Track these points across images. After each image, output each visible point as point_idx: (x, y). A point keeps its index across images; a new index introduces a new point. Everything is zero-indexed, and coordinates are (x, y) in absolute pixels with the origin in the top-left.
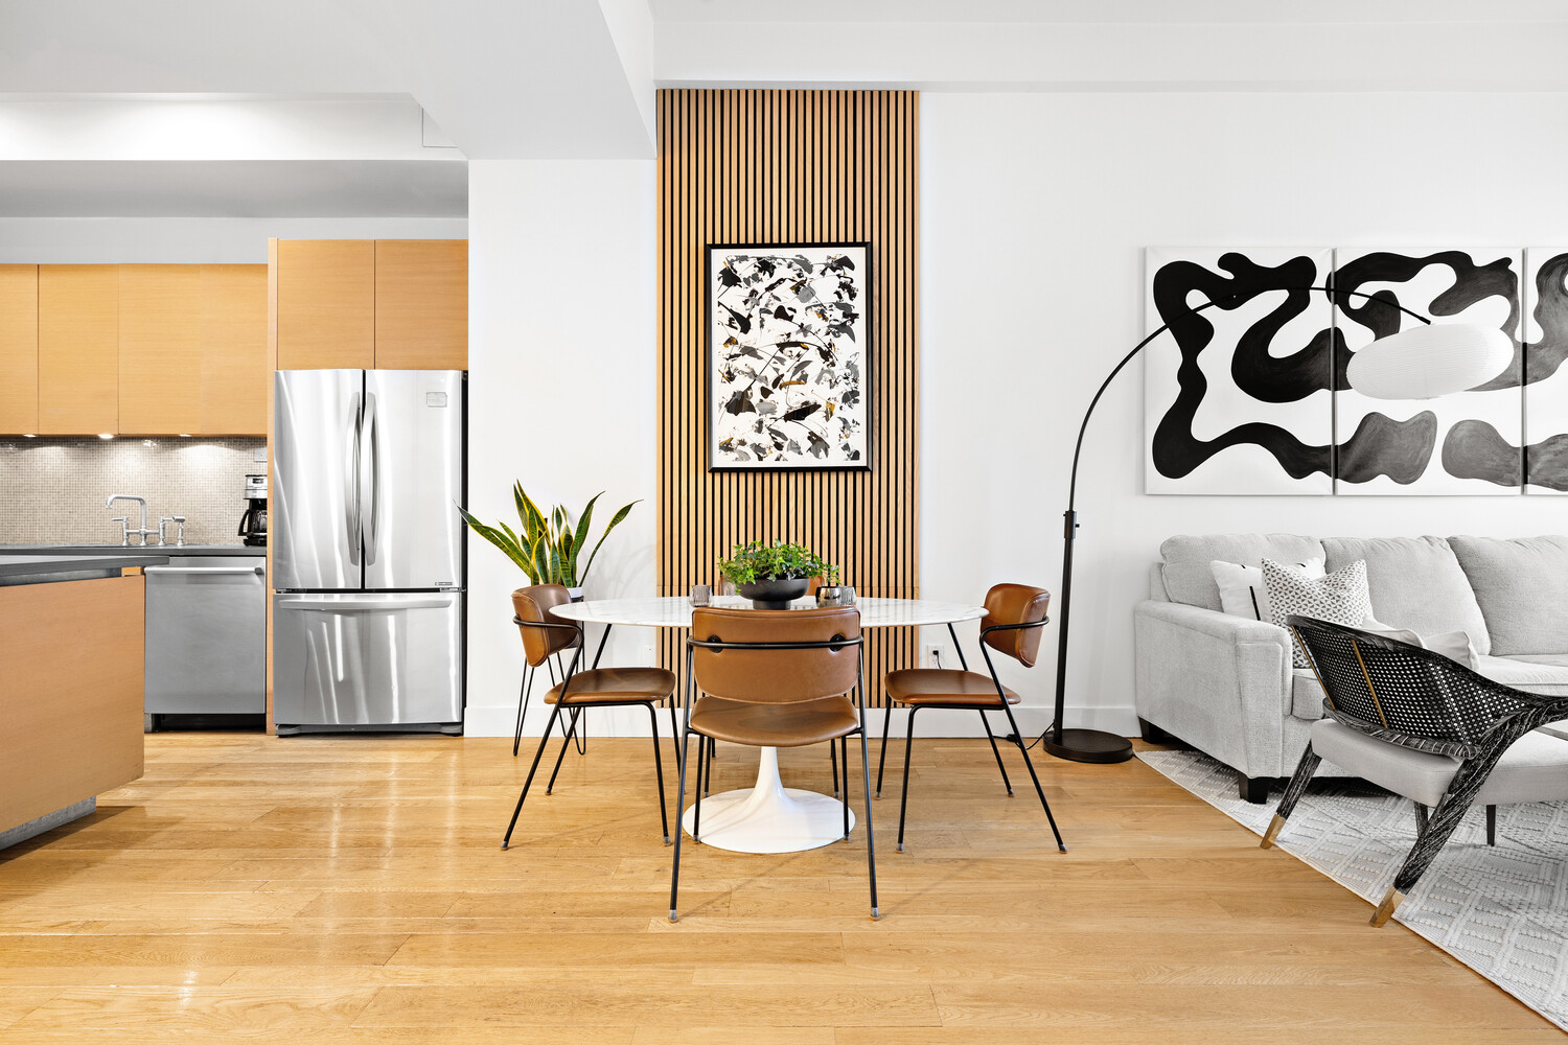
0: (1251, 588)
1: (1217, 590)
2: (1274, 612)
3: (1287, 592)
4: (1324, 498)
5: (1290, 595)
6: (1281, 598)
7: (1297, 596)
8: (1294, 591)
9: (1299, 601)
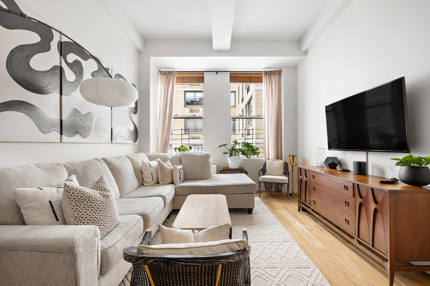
0: (50, 202)
1: (18, 208)
2: (76, 215)
3: (83, 200)
4: (55, 144)
5: (85, 202)
6: (79, 205)
7: (89, 202)
8: (87, 199)
9: (91, 204)
